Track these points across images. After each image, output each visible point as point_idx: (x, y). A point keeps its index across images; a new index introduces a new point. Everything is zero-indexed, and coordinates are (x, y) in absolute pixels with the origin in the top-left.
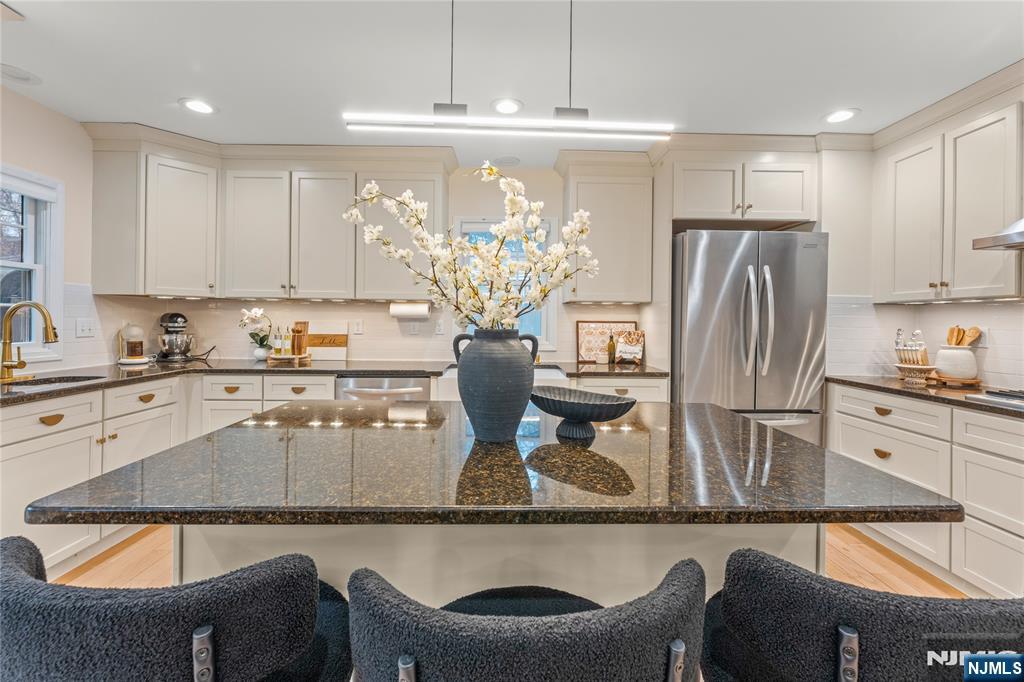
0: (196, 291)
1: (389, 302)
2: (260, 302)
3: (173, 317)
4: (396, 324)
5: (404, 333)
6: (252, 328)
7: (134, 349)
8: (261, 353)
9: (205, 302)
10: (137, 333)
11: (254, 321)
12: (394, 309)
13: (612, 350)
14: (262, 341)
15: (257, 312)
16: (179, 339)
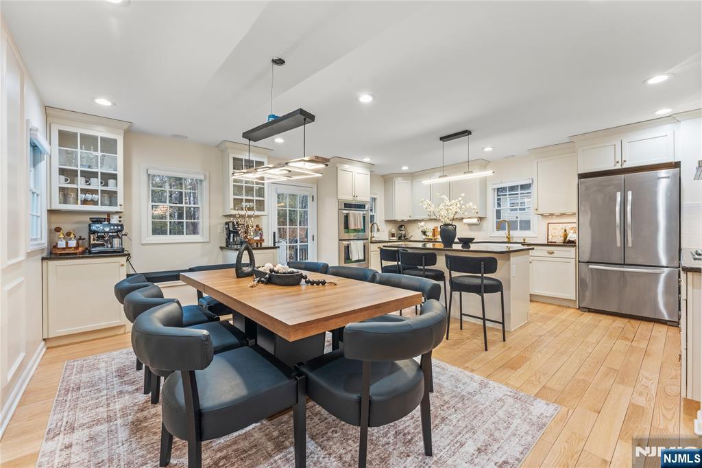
0: (406, 218)
1: (462, 219)
2: (423, 220)
3: (401, 226)
4: (467, 227)
5: (471, 230)
6: (421, 229)
7: (393, 235)
8: (424, 237)
9: (410, 221)
10: (394, 231)
11: (422, 227)
12: (465, 221)
13: (566, 236)
14: (424, 233)
15: (422, 224)
16: (403, 232)
